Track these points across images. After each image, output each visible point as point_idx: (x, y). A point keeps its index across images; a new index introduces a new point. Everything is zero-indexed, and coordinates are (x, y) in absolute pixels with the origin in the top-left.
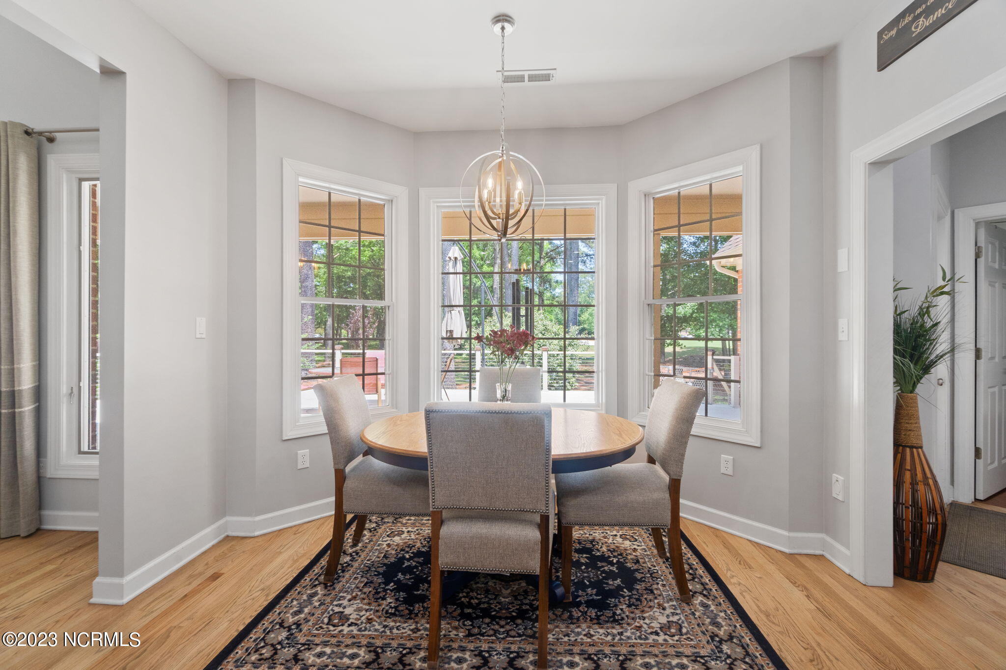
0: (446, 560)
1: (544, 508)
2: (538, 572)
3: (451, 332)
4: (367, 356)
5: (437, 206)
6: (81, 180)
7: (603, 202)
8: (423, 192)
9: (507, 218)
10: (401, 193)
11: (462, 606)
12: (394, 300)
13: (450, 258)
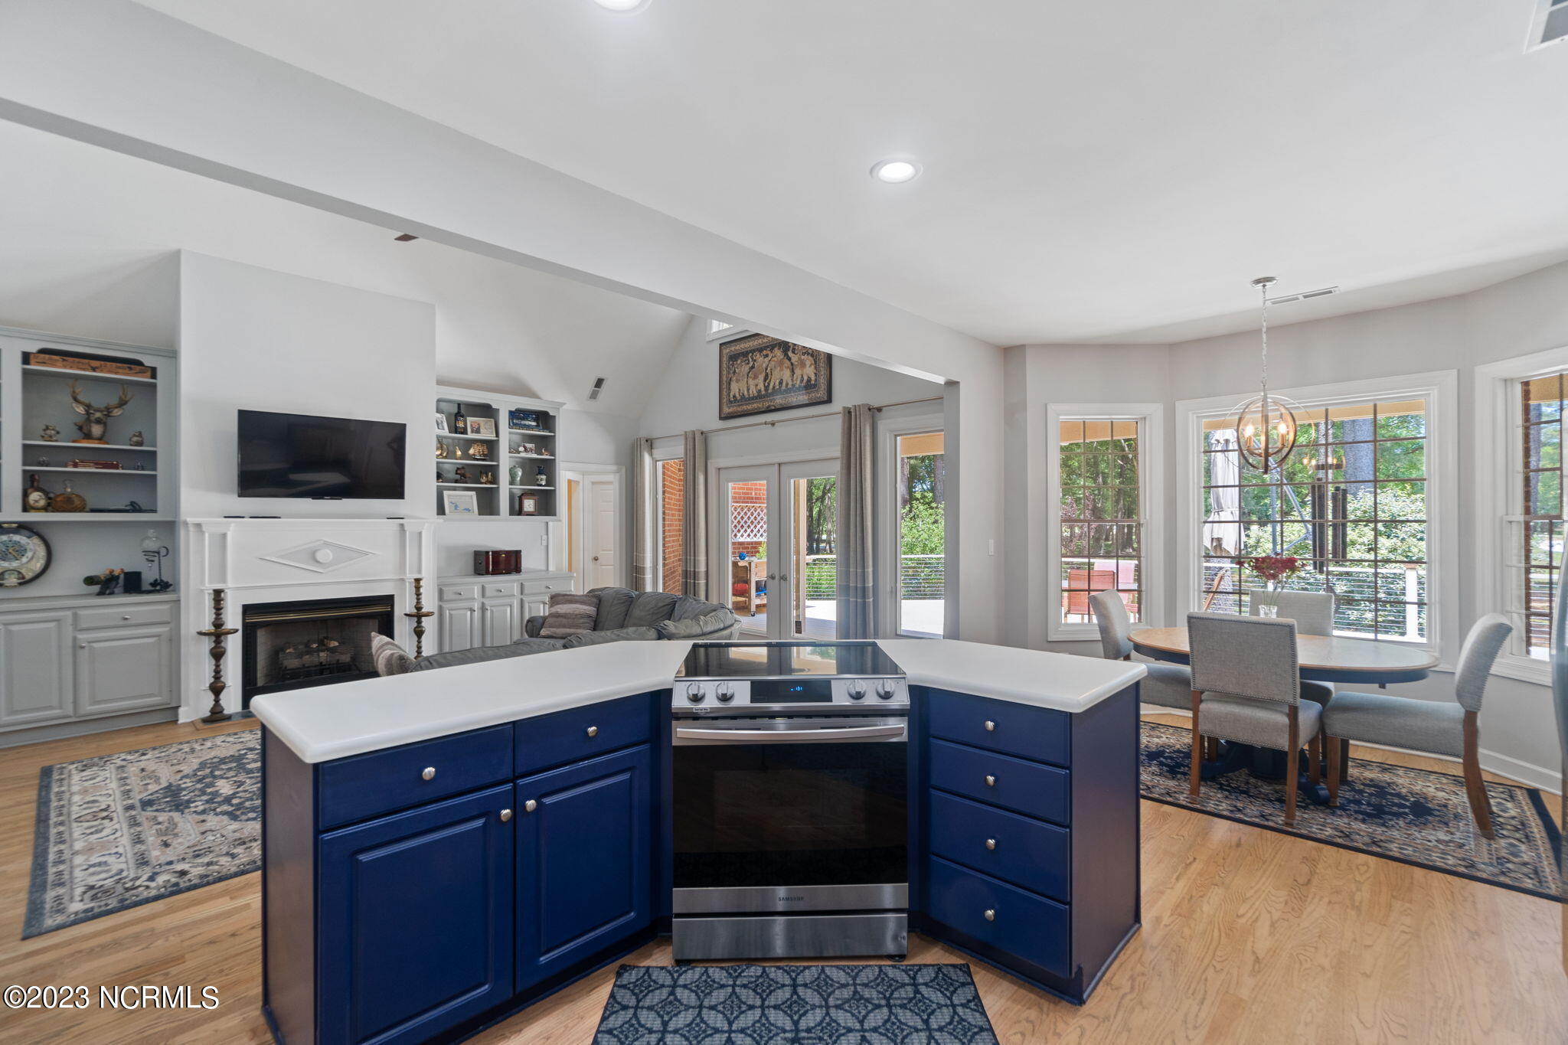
0: (1205, 728)
1: (1292, 700)
2: (1286, 749)
3: (1219, 540)
4: (1096, 568)
5: (1198, 417)
6: (896, 436)
7: (1435, 393)
8: (1180, 406)
9: (1267, 455)
10: (1155, 411)
11: (1221, 784)
12: (1148, 517)
13: (1218, 441)
